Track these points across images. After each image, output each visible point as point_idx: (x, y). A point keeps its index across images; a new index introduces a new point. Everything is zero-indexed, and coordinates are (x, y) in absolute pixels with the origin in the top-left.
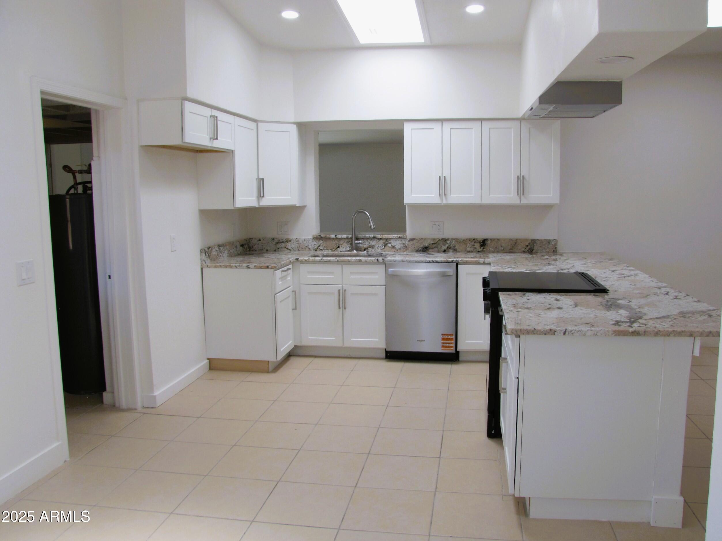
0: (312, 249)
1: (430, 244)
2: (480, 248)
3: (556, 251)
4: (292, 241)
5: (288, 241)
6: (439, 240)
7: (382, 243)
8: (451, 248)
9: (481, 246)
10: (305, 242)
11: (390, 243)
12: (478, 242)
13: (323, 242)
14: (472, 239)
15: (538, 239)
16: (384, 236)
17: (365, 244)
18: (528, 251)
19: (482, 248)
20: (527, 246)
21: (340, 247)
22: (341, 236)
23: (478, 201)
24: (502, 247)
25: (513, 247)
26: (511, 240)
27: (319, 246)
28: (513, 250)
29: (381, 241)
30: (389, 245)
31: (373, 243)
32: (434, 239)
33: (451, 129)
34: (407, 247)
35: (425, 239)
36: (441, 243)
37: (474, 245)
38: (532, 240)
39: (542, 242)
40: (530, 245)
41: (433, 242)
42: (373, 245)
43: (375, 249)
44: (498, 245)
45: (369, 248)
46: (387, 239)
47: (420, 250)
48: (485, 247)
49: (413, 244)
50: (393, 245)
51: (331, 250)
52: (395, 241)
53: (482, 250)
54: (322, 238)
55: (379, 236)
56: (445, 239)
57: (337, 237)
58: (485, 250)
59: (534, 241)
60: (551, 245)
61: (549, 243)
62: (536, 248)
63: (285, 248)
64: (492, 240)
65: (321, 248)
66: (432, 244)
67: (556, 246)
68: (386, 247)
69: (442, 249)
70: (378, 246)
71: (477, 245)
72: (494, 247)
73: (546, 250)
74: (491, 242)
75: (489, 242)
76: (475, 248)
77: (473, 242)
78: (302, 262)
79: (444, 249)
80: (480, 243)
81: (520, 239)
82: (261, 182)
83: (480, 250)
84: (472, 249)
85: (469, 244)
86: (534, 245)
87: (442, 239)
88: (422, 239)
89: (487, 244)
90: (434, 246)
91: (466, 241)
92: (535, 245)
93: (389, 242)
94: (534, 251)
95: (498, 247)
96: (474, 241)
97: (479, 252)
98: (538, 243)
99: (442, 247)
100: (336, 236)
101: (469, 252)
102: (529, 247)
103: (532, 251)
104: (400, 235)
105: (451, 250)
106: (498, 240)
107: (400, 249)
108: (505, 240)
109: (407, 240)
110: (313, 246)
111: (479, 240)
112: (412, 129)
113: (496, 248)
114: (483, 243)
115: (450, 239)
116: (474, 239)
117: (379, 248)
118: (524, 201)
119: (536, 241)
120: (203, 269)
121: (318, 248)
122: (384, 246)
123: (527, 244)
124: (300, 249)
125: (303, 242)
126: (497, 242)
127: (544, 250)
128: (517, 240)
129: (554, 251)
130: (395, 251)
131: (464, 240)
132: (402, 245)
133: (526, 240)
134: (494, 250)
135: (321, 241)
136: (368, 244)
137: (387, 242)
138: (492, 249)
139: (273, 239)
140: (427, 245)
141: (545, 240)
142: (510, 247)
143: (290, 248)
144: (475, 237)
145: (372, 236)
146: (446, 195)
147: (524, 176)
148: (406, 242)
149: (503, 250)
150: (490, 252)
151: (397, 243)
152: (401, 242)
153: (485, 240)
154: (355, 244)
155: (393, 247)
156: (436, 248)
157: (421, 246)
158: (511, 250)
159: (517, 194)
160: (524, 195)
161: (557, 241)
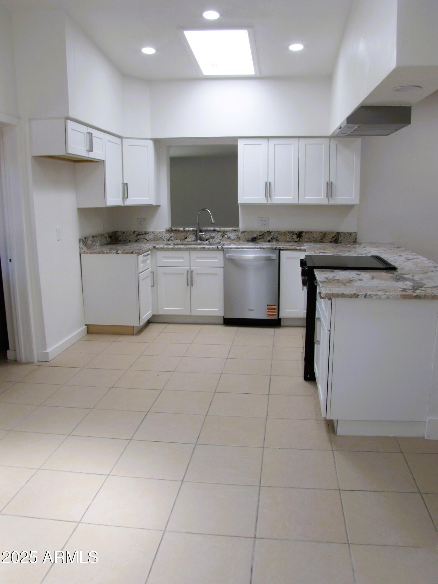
0: (165, 240)
1: (258, 236)
2: (297, 239)
3: (356, 241)
4: (150, 234)
5: (146, 233)
6: (265, 232)
7: (220, 235)
8: (274, 239)
9: (298, 237)
10: (160, 234)
11: (227, 235)
12: (295, 234)
13: (174, 234)
14: (290, 232)
15: (342, 232)
16: (222, 229)
17: (207, 236)
18: (334, 241)
19: (298, 238)
20: (333, 237)
21: (188, 238)
22: (188, 229)
23: (296, 202)
24: (314, 238)
25: (322, 238)
26: (321, 232)
27: (171, 237)
28: (323, 240)
29: (220, 234)
30: (226, 236)
31: (213, 234)
32: (261, 232)
33: (275, 144)
34: (239, 238)
35: (254, 231)
36: (266, 234)
37: (292, 236)
38: (337, 233)
39: (345, 234)
40: (336, 236)
41: (260, 234)
42: (214, 236)
43: (215, 239)
44: (311, 236)
45: (210, 239)
46: (224, 232)
47: (250, 240)
48: (301, 238)
49: (245, 235)
50: (228, 236)
51: (180, 240)
52: (230, 233)
53: (298, 240)
54: (173, 231)
55: (218, 229)
56: (270, 231)
57: (185, 230)
58: (300, 240)
59: (338, 234)
60: (352, 237)
61: (350, 235)
62: (340, 239)
63: (144, 239)
64: (306, 232)
65: (172, 238)
66: (260, 235)
67: (356, 238)
68: (223, 238)
69: (267, 239)
70: (217, 237)
71: (295, 237)
72: (308, 238)
73: (348, 241)
74: (305, 234)
75: (304, 234)
76: (293, 239)
77: (291, 234)
78: (158, 249)
79: (269, 239)
80: (297, 235)
81: (328, 232)
82: (125, 186)
83: (297, 240)
84: (291, 240)
85: (289, 235)
86: (339, 237)
87: (267, 232)
88: (252, 231)
89: (302, 236)
90: (261, 237)
91: (286, 233)
93: (226, 234)
94: (339, 241)
95: (311, 238)
98: (342, 235)
99: (267, 238)
101: (288, 242)
102: (335, 238)
103: (337, 241)
104: (234, 229)
105: (274, 241)
106: (311, 232)
107: (234, 239)
108: (316, 232)
109: (240, 232)
110: (166, 237)
111: (296, 232)
112: (244, 144)
113: (309, 239)
114: (300, 235)
115: (273, 232)
116: (292, 232)
117: (218, 239)
118: (332, 202)
119: (340, 234)
120: (81, 254)
121: (170, 239)
122: (221, 237)
123: (334, 236)
124: (156, 240)
125: (158, 234)
126: (310, 234)
127: (346, 241)
128: (325, 233)
129: (354, 241)
130: (230, 241)
131: (284, 233)
132: (236, 237)
133: (333, 233)
135: (172, 233)
136: (209, 235)
137: (224, 234)
138: (306, 240)
139: (134, 232)
140: (255, 236)
141: (347, 232)
142: (320, 238)
143: (148, 239)
144: (293, 230)
145: (212, 229)
146: (271, 196)
147: (332, 182)
148: (239, 234)
149: (315, 240)
150: (306, 242)
151: (232, 235)
152: (235, 234)
153: (301, 233)
154: (199, 235)
155: (229, 238)
156: (262, 239)
157: (251, 237)
158: (321, 241)
159: (326, 197)
160: (331, 197)
161: (357, 234)
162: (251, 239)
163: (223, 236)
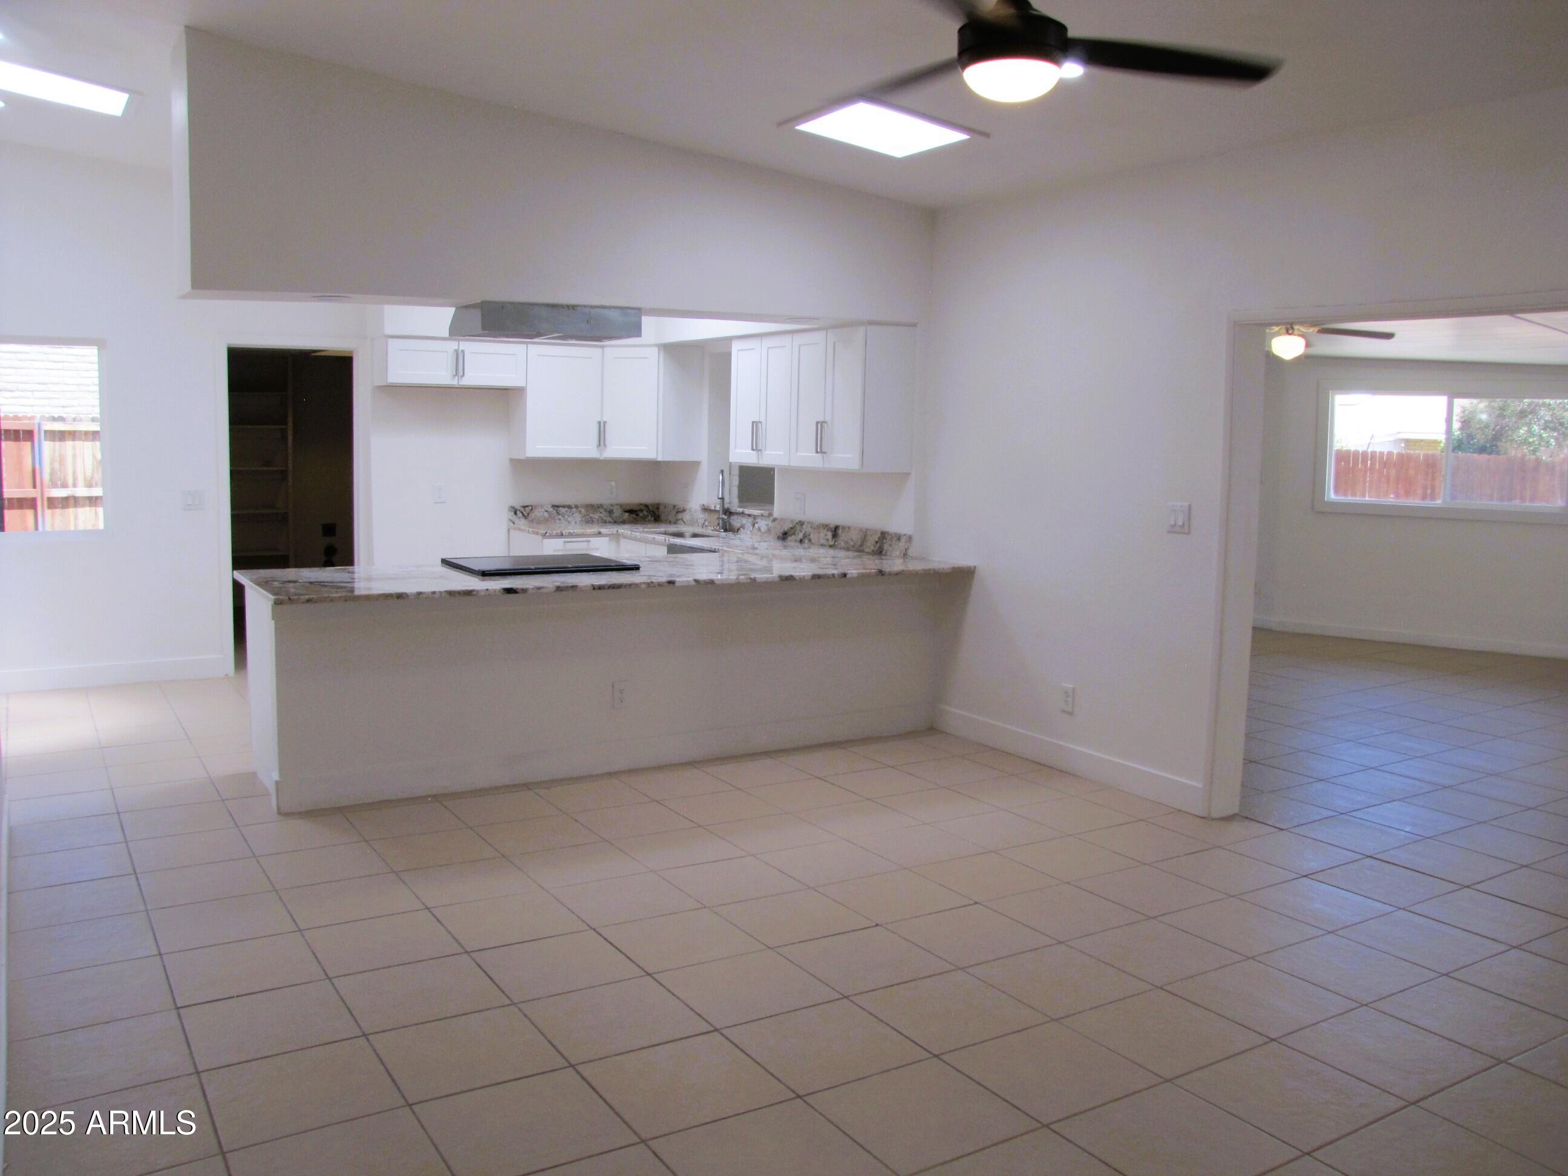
0: (700, 524)
1: (789, 530)
3: (906, 555)
6: (797, 523)
7: (752, 522)
8: (806, 537)
9: (834, 537)
11: (757, 523)
12: (830, 530)
13: (708, 515)
14: (825, 524)
15: (888, 532)
16: (752, 512)
17: (738, 522)
18: (878, 551)
19: (834, 540)
20: (877, 542)
24: (852, 540)
25: (863, 542)
26: (861, 529)
27: (705, 520)
28: (863, 548)
29: (751, 520)
30: (756, 526)
31: (744, 521)
32: (792, 521)
35: (785, 519)
36: (798, 528)
37: (827, 535)
38: (882, 533)
39: (893, 538)
40: (880, 541)
41: (791, 526)
42: (744, 524)
43: (745, 530)
44: (849, 537)
45: (741, 529)
46: (755, 517)
47: (781, 538)
48: (837, 539)
49: (776, 527)
50: (760, 525)
51: (713, 528)
52: (762, 521)
53: (834, 543)
55: (747, 511)
58: (836, 543)
59: (884, 535)
60: (901, 544)
61: (899, 539)
62: (886, 547)
64: (844, 528)
66: (791, 528)
67: (907, 547)
68: (754, 529)
69: (799, 538)
70: (747, 525)
71: (830, 535)
73: (896, 553)
74: (842, 532)
75: (840, 532)
76: (828, 540)
77: (826, 529)
80: (832, 532)
81: (870, 530)
82: (602, 428)
83: (832, 543)
84: (824, 542)
85: (823, 532)
86: (883, 543)
87: (800, 521)
88: (783, 519)
89: (838, 535)
90: (792, 533)
91: (820, 527)
92: (885, 541)
93: (757, 521)
94: (884, 552)
97: (831, 546)
98: (889, 538)
99: (798, 534)
100: (715, 507)
101: (822, 545)
102: (878, 545)
103: (881, 552)
104: (767, 512)
105: (807, 541)
106: (849, 528)
107: (765, 533)
108: (855, 529)
109: (771, 520)
111: (832, 526)
112: (739, 350)
113: (847, 542)
114: (835, 531)
115: (806, 523)
116: (827, 526)
118: (827, 464)
119: (886, 536)
120: (510, 531)
123: (877, 540)
125: (694, 513)
126: (848, 532)
127: (894, 552)
128: (867, 530)
129: (903, 555)
130: (760, 536)
131: (818, 526)
132: (767, 528)
133: (876, 532)
134: (844, 546)
135: (706, 514)
136: (741, 521)
137: (755, 522)
138: (843, 544)
139: (674, 507)
140: (786, 530)
141: (895, 534)
142: (859, 543)
143: (685, 521)
144: (826, 522)
145: (741, 510)
146: (760, 450)
147: (826, 422)
148: (770, 523)
149: (853, 546)
150: (841, 548)
151: (762, 524)
152: (766, 523)
153: (837, 528)
154: (723, 519)
155: (759, 529)
156: (793, 536)
157: (782, 531)
158: (861, 548)
159: (817, 452)
160: (825, 453)
161: (910, 538)
162: (781, 535)
163: (753, 526)
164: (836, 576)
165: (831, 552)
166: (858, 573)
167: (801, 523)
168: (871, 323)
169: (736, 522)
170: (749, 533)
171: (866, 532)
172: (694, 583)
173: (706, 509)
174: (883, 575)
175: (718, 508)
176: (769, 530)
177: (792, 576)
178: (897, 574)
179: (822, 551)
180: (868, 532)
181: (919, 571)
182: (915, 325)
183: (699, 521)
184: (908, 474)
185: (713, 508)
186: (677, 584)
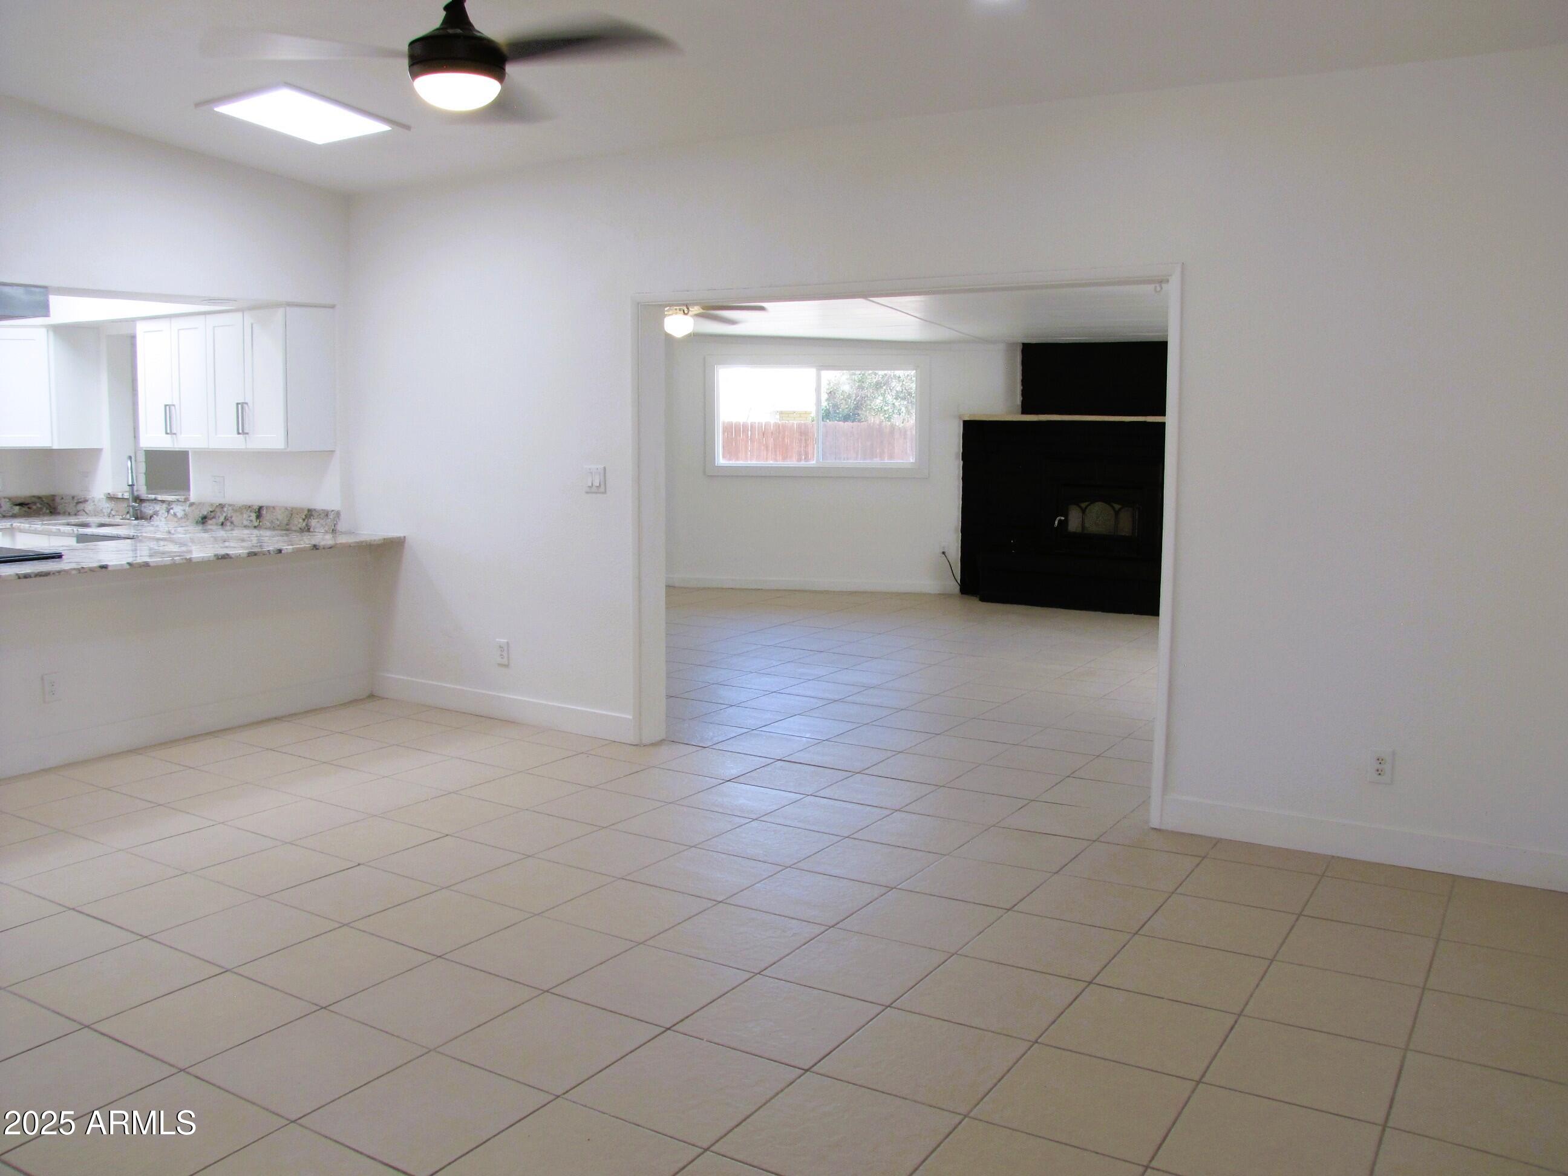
0: (106, 513)
1: (208, 513)
2: (256, 521)
3: (336, 530)
4: (89, 502)
5: (85, 500)
6: (217, 506)
7: (166, 508)
8: (228, 519)
9: (257, 518)
10: (100, 504)
11: (172, 509)
12: (253, 511)
13: (115, 504)
14: (247, 506)
15: (314, 510)
16: (169, 498)
17: (150, 509)
18: (305, 528)
19: (258, 521)
20: (304, 520)
23: (205, 444)
24: (278, 520)
25: (289, 521)
26: (287, 509)
27: (112, 510)
28: (290, 526)
29: (165, 506)
30: (172, 511)
31: (157, 507)
32: (211, 504)
33: (179, 330)
34: (188, 516)
35: (204, 504)
36: (218, 511)
37: (250, 516)
38: (309, 510)
39: (320, 514)
40: (307, 518)
41: (211, 510)
42: (158, 511)
43: (159, 517)
44: (274, 517)
45: (154, 517)
46: (170, 503)
47: (200, 522)
48: (260, 517)
49: (194, 511)
50: (175, 511)
51: (122, 516)
52: (176, 506)
53: (258, 524)
55: (160, 497)
56: (222, 504)
57: (124, 497)
58: (260, 524)
59: (311, 512)
60: (329, 520)
61: (327, 515)
62: (313, 521)
63: (84, 511)
64: (267, 507)
65: (113, 512)
66: (211, 512)
67: (335, 522)
68: (169, 515)
69: (220, 521)
70: (162, 512)
71: (253, 516)
73: (325, 529)
74: (266, 512)
75: (264, 512)
76: (251, 521)
77: (249, 511)
80: (255, 513)
81: (295, 508)
83: (256, 524)
84: (248, 523)
85: (245, 514)
87: (220, 504)
88: (201, 503)
89: (263, 515)
90: (212, 515)
91: (242, 509)
92: (312, 518)
93: (172, 506)
94: (312, 530)
96: (250, 509)
97: (255, 527)
98: (316, 515)
99: (219, 517)
100: (123, 495)
101: (245, 527)
102: (305, 523)
103: (309, 529)
104: (183, 497)
105: (228, 523)
106: (273, 508)
107: (181, 518)
108: (280, 509)
109: (187, 505)
110: (106, 509)
111: (255, 508)
112: (143, 332)
113: (272, 521)
114: (259, 512)
115: (227, 506)
116: (249, 507)
117: (163, 517)
118: (251, 445)
119: (313, 513)
121: (110, 513)
123: (303, 517)
124: (95, 513)
125: (98, 503)
126: (272, 513)
127: (322, 528)
128: (292, 508)
129: (333, 530)
130: (177, 522)
131: (240, 508)
132: (184, 513)
133: (302, 510)
134: (270, 525)
135: (113, 503)
136: (153, 508)
137: (169, 508)
138: (268, 524)
139: (73, 497)
140: (205, 513)
141: (322, 510)
142: (285, 521)
143: (89, 511)
144: (249, 504)
145: (153, 496)
146: (175, 434)
147: (247, 403)
148: (187, 508)
149: (278, 526)
150: (266, 528)
151: (178, 510)
152: (182, 508)
153: (260, 508)
154: (133, 507)
155: (175, 515)
156: (214, 520)
157: (201, 515)
158: (287, 527)
159: (239, 433)
160: (247, 433)
161: (338, 514)
162: (200, 519)
163: (168, 512)
164: (272, 552)
165: (256, 532)
166: (293, 549)
167: (222, 506)
168: (290, 304)
169: (148, 509)
170: (163, 519)
171: (292, 511)
172: (128, 567)
173: (111, 498)
174: (317, 549)
175: (126, 495)
176: (186, 515)
177: (227, 554)
178: (330, 548)
179: (246, 531)
180: (294, 510)
181: (352, 543)
182: (333, 307)
183: (104, 511)
184: (333, 451)
185: (120, 496)
186: (110, 568)
